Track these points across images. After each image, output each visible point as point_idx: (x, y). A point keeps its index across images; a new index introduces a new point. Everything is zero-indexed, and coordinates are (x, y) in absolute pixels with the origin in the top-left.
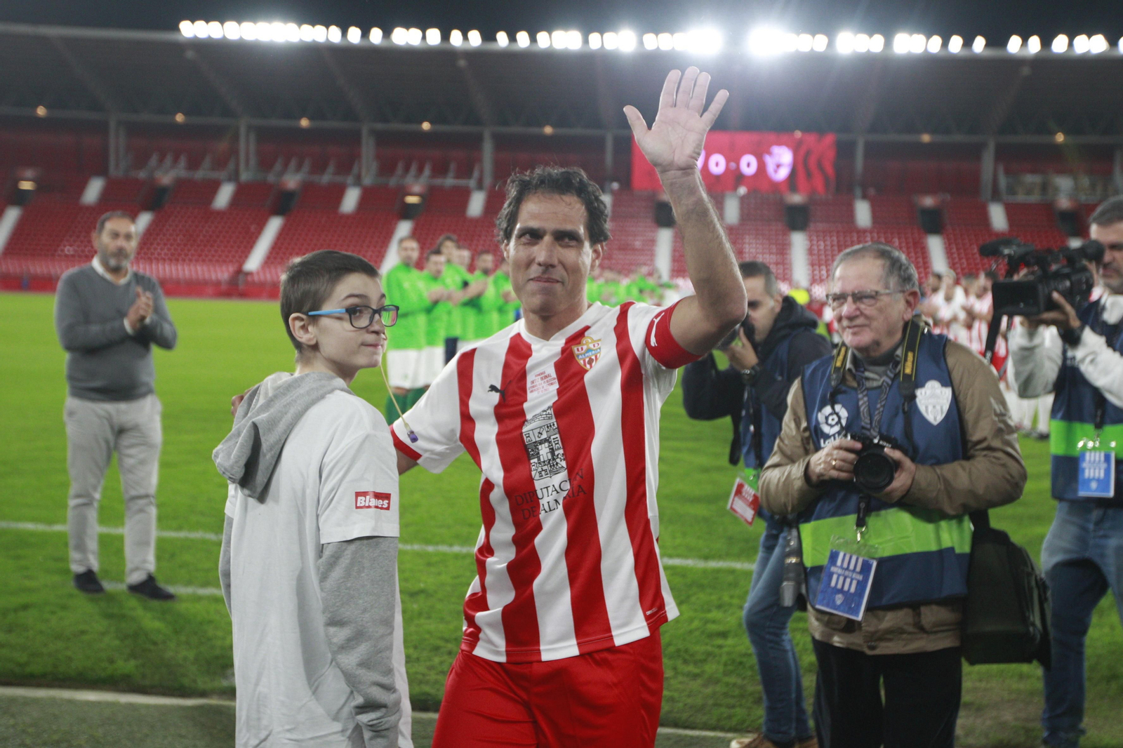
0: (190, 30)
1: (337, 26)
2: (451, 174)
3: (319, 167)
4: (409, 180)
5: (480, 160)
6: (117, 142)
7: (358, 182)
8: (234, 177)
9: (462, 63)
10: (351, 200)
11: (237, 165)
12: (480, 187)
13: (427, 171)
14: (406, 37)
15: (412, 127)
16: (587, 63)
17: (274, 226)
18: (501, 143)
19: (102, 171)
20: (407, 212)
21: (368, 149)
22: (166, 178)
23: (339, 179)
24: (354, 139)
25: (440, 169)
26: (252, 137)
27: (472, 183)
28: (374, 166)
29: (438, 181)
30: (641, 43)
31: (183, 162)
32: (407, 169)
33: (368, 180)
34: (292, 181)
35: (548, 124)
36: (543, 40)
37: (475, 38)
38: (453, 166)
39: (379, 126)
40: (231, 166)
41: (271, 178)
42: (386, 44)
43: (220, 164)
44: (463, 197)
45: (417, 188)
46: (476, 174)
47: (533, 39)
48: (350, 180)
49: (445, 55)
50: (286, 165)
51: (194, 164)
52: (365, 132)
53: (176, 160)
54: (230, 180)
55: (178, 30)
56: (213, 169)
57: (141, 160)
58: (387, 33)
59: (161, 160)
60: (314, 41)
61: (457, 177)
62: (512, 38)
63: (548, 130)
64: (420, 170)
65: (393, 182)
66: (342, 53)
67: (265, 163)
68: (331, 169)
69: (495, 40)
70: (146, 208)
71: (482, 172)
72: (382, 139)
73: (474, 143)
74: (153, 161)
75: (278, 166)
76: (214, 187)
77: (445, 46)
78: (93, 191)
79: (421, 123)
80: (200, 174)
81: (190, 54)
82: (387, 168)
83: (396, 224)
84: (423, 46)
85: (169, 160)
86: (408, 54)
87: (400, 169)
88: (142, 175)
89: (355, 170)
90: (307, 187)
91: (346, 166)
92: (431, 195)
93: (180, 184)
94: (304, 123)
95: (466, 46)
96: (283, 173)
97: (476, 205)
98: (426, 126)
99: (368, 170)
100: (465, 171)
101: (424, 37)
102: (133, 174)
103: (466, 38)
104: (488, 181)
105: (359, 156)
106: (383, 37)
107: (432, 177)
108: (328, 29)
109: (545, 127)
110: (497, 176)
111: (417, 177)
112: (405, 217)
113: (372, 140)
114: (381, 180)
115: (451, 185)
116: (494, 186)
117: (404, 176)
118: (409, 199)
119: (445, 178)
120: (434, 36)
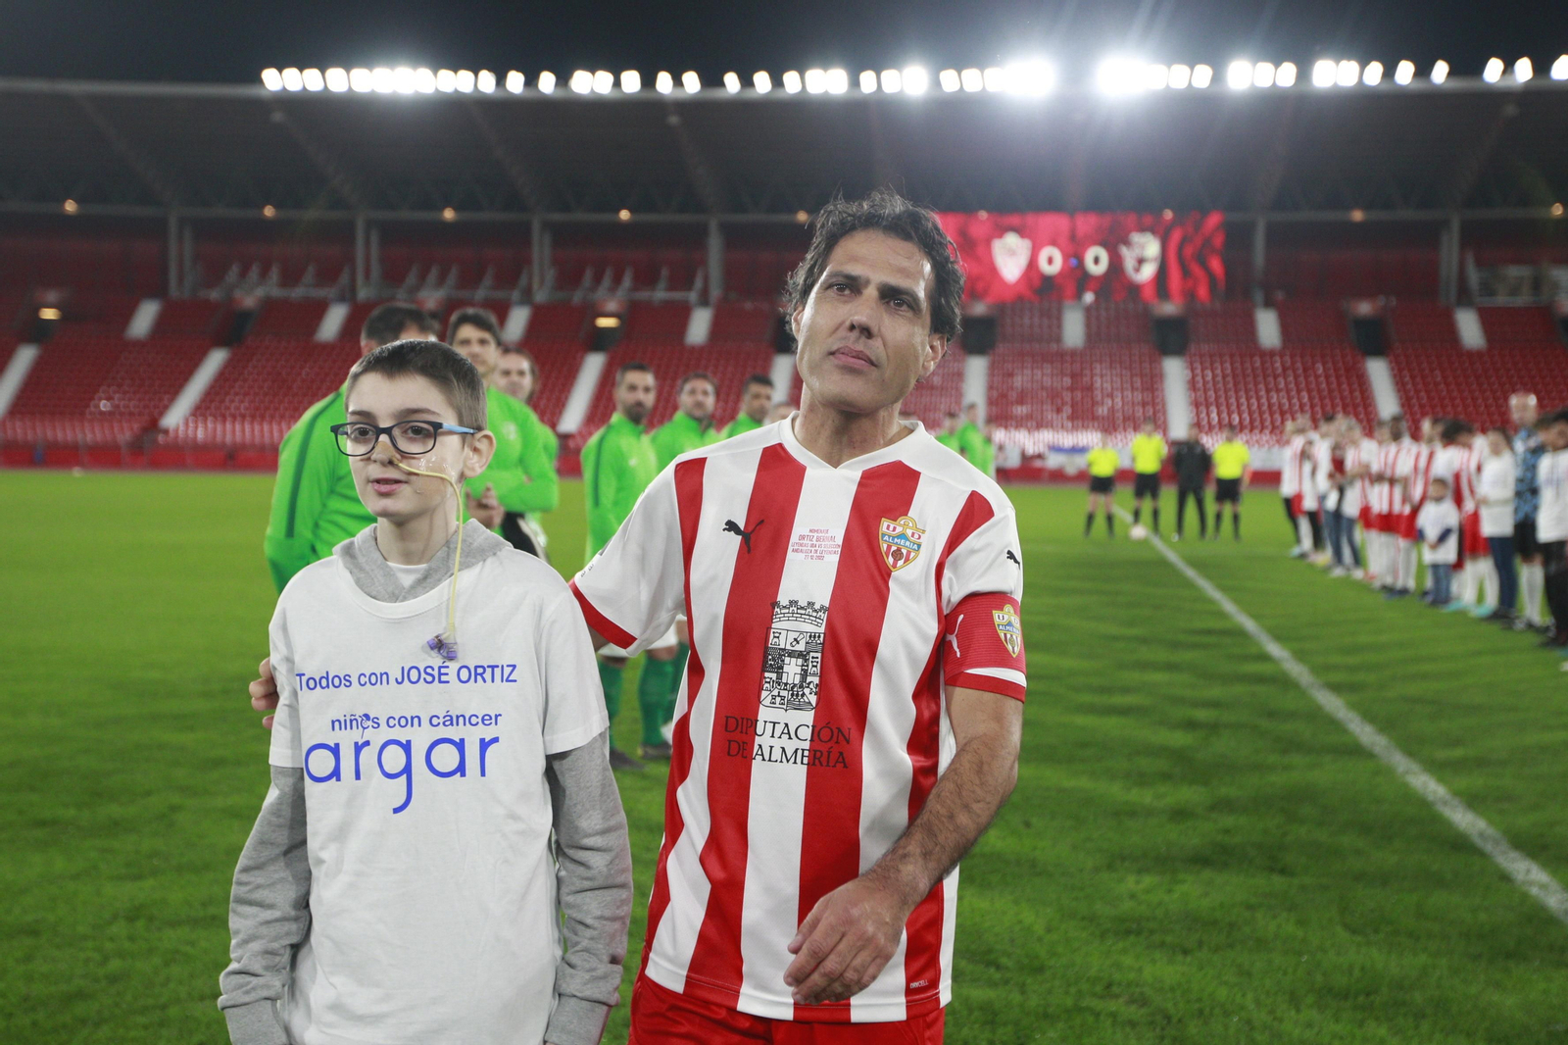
0: (273, 80)
1: (489, 70)
2: (662, 284)
3: (471, 279)
4: (601, 293)
5: (703, 262)
6: (180, 249)
7: (527, 298)
8: (348, 296)
9: (674, 120)
10: (516, 325)
11: (353, 280)
12: (704, 302)
13: (627, 281)
14: (591, 83)
15: (605, 217)
16: (855, 113)
18: (734, 237)
19: (158, 291)
20: (598, 340)
21: (541, 249)
22: (249, 299)
23: (501, 293)
24: (521, 237)
25: (646, 278)
26: (374, 238)
27: (693, 296)
28: (550, 274)
29: (643, 295)
30: (937, 83)
31: (275, 274)
32: (598, 279)
33: (541, 296)
34: (431, 299)
35: (801, 209)
36: (792, 81)
37: (692, 82)
38: (665, 272)
39: (557, 217)
40: (344, 279)
42: (561, 93)
43: (328, 275)
44: (682, 312)
45: (612, 306)
46: (699, 283)
47: (777, 82)
48: (516, 295)
49: (648, 108)
50: (423, 277)
51: (290, 278)
52: (536, 226)
53: (264, 273)
54: (342, 299)
55: (261, 82)
56: (318, 285)
57: (214, 273)
58: (563, 79)
59: (243, 274)
60: (456, 91)
61: (671, 288)
62: (747, 82)
63: (802, 216)
64: (617, 280)
65: (577, 297)
66: (498, 108)
67: (393, 274)
68: (488, 281)
69: (722, 84)
70: (219, 342)
71: (706, 279)
72: (562, 236)
73: (696, 238)
74: (234, 272)
75: (411, 279)
76: (318, 310)
77: (648, 95)
78: (144, 319)
79: (619, 212)
80: (298, 293)
81: (278, 117)
82: (569, 278)
83: (582, 358)
84: (616, 95)
85: (254, 273)
86: (594, 107)
87: (587, 279)
88: (214, 295)
89: (523, 281)
91: (511, 275)
92: (631, 315)
93: (269, 305)
94: (449, 214)
95: (679, 94)
96: (418, 288)
97: (699, 327)
98: (624, 215)
99: (542, 282)
100: (682, 279)
101: (617, 83)
102: (203, 294)
103: (678, 82)
104: (716, 292)
105: (528, 261)
106: (557, 85)
107: (635, 288)
108: (476, 75)
109: (795, 212)
110: (728, 287)
111: (612, 290)
112: (595, 347)
113: (547, 238)
114: (560, 295)
115: (661, 301)
116: (724, 300)
117: (593, 290)
118: (602, 322)
119: (654, 290)
120: (631, 81)
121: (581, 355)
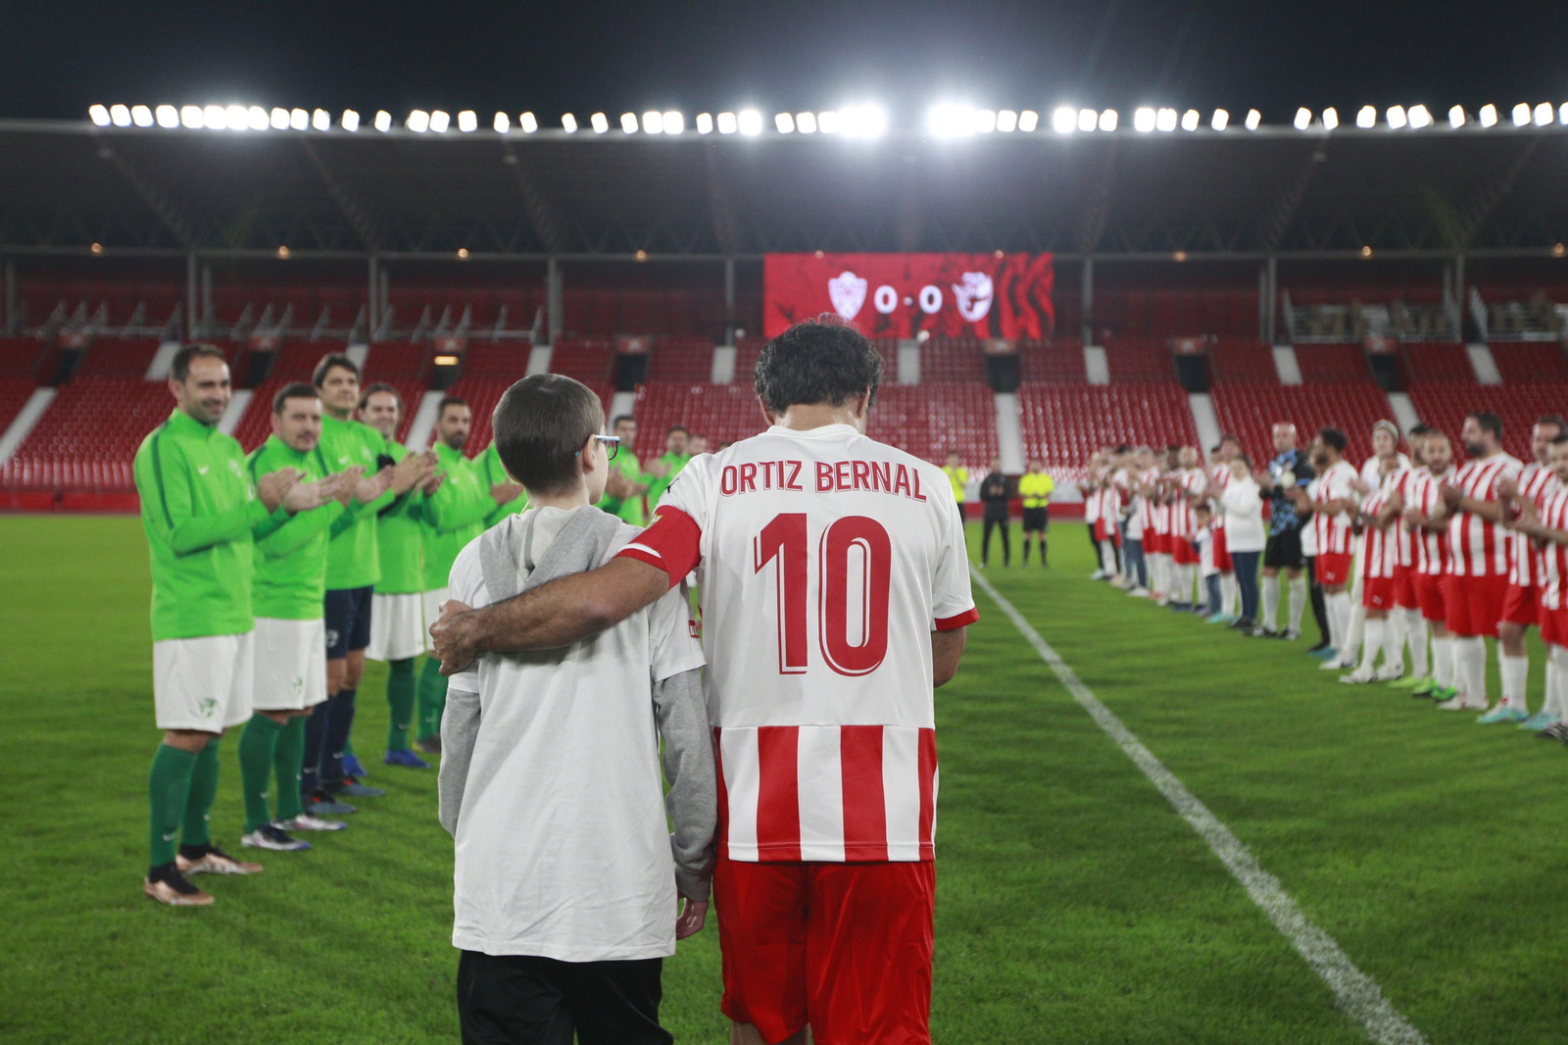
0: (99, 115)
1: (324, 109)
2: (502, 323)
3: (306, 317)
4: (439, 331)
5: (543, 300)
6: (3, 286)
7: (364, 337)
8: (179, 335)
9: (511, 159)
11: (185, 314)
12: (544, 340)
13: (466, 320)
14: (428, 123)
15: (444, 255)
16: (692, 154)
18: (573, 276)
20: (437, 379)
21: (378, 287)
22: (76, 338)
23: (335, 333)
24: (359, 274)
25: (485, 316)
26: (207, 275)
27: (532, 335)
28: (388, 313)
29: (483, 334)
30: (772, 126)
31: (103, 312)
32: (436, 318)
33: (377, 335)
34: (266, 338)
35: (640, 249)
36: (629, 122)
37: (529, 122)
38: (504, 311)
39: (394, 255)
40: (176, 317)
41: (235, 335)
42: (397, 132)
43: (158, 313)
44: (523, 352)
45: (450, 345)
46: (538, 322)
47: (614, 123)
48: (353, 333)
49: (486, 147)
50: (257, 316)
51: (118, 317)
52: (373, 264)
53: (91, 312)
54: (173, 338)
55: (89, 118)
56: (148, 324)
57: (39, 312)
58: (399, 118)
59: (70, 312)
60: (290, 129)
61: (508, 328)
62: (584, 122)
63: (641, 256)
64: (456, 318)
65: (415, 336)
66: (334, 146)
67: (225, 314)
68: (324, 319)
69: (560, 125)
70: (44, 383)
71: (545, 318)
72: (398, 274)
73: (536, 276)
74: (58, 314)
75: (245, 317)
76: (150, 348)
77: (485, 134)
79: (457, 251)
80: (127, 331)
81: (105, 153)
82: (406, 316)
83: (422, 397)
84: (453, 133)
85: (82, 308)
86: (431, 145)
87: (426, 318)
88: (40, 333)
89: (361, 319)
90: (287, 345)
91: (346, 314)
92: (470, 354)
93: (97, 344)
94: (283, 252)
95: (516, 134)
96: (253, 326)
97: (539, 362)
98: (463, 253)
99: (379, 324)
100: (522, 317)
101: (454, 123)
102: (26, 332)
103: (515, 122)
104: (555, 331)
105: (366, 300)
106: (392, 124)
107: (472, 328)
108: (311, 114)
109: (636, 251)
110: (566, 327)
111: (451, 328)
112: (434, 386)
113: (384, 276)
114: (398, 334)
115: (501, 339)
116: (563, 338)
117: (432, 328)
118: (441, 361)
119: (493, 328)
120: (468, 121)
121: (418, 394)
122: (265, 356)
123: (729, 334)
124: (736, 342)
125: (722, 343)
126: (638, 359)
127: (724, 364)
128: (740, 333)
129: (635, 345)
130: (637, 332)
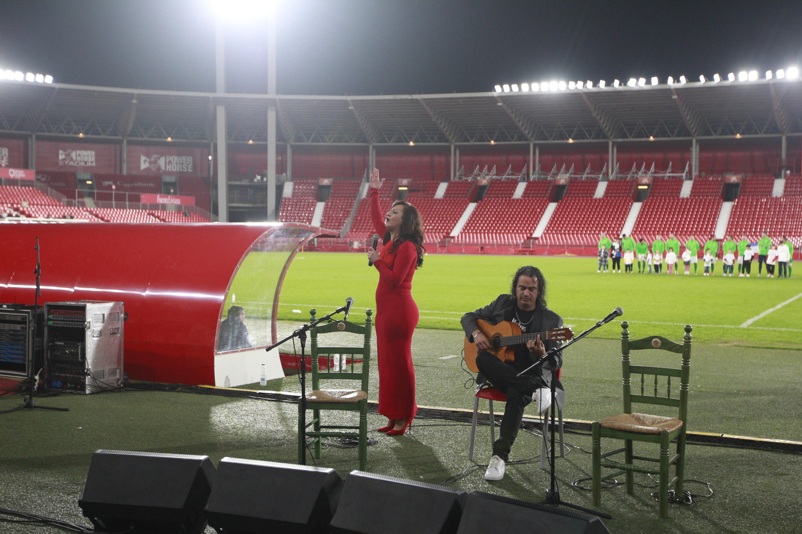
2: (669, 170)
3: (580, 169)
4: (640, 174)
5: (690, 159)
6: (455, 160)
7: (606, 178)
8: (526, 178)
9: (675, 97)
10: (601, 190)
11: (528, 170)
12: (690, 177)
13: (652, 169)
14: (636, 84)
15: (642, 140)
16: (760, 92)
17: (552, 207)
18: (704, 147)
19: (446, 178)
20: (638, 196)
21: (612, 155)
22: (484, 181)
23: (594, 177)
24: (604, 149)
25: (661, 167)
26: (537, 152)
27: (684, 175)
28: (617, 167)
29: (661, 175)
31: (494, 170)
32: (639, 168)
33: (611, 178)
34: (563, 179)
35: (738, 132)
37: (683, 79)
38: (670, 164)
39: (620, 140)
40: (524, 170)
41: (549, 178)
42: (622, 88)
44: (679, 183)
45: (645, 181)
46: (687, 169)
47: (725, 78)
48: (601, 176)
50: (559, 169)
51: (500, 171)
52: (611, 145)
53: (490, 170)
54: (523, 180)
56: (513, 174)
57: (469, 171)
58: (624, 81)
59: (481, 170)
60: (576, 89)
61: (672, 172)
63: (738, 136)
64: (648, 168)
65: (629, 177)
66: (595, 95)
67: (545, 168)
68: (588, 170)
69: (699, 80)
71: (690, 166)
72: (622, 148)
73: (687, 146)
74: (477, 171)
75: (554, 170)
76: (514, 185)
77: (663, 86)
78: (442, 190)
79: (649, 137)
80: (504, 177)
81: (500, 104)
82: (625, 167)
84: (648, 87)
85: (486, 170)
87: (634, 169)
88: (470, 179)
89: (604, 169)
90: (572, 182)
91: (598, 167)
92: (656, 183)
93: (493, 183)
94: (571, 141)
95: (677, 85)
96: (557, 174)
97: (686, 190)
98: (652, 138)
99: (612, 172)
100: (679, 166)
101: (648, 82)
102: (464, 178)
103: (677, 79)
104: (695, 173)
105: (607, 161)
106: (620, 85)
107: (655, 172)
108: (585, 82)
109: (736, 134)
110: (700, 171)
111: (645, 173)
112: (637, 200)
113: (615, 149)
114: (622, 175)
115: (669, 177)
116: (700, 176)
117: (636, 173)
118: (640, 187)
119: (666, 173)
120: (655, 81)
121: (630, 204)
122: (563, 187)
123: (783, 172)
124: (786, 177)
125: (778, 176)
126: (736, 185)
127: (779, 187)
128: (788, 172)
129: (734, 179)
130: (736, 172)
